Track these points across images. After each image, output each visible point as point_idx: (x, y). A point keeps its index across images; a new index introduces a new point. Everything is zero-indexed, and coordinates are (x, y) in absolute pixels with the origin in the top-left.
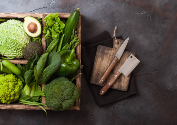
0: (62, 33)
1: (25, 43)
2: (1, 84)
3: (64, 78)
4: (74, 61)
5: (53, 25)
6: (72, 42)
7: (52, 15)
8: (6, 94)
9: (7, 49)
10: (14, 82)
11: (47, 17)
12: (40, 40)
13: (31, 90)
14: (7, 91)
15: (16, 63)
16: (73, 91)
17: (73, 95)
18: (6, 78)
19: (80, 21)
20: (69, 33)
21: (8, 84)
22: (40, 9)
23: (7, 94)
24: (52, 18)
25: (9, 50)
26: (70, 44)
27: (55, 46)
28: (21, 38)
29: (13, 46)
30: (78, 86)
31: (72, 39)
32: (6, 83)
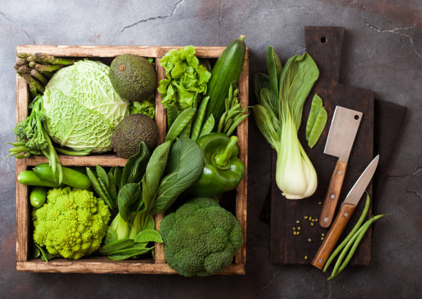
0: (204, 94)
1: (116, 118)
2: (60, 214)
3: (208, 201)
4: (231, 163)
5: (183, 74)
6: (226, 116)
7: (179, 50)
8: (71, 239)
9: (73, 131)
10: (91, 208)
11: (167, 55)
12: (150, 109)
13: (130, 229)
14: (74, 230)
16: (229, 232)
17: (229, 240)
18: (72, 200)
19: (246, 64)
20: (220, 95)
21: (77, 215)
22: (151, 20)
23: (74, 237)
24: (180, 59)
25: (78, 135)
27: (189, 123)
28: (106, 106)
29: (87, 126)
30: (240, 219)
31: (227, 109)
32: (72, 211)
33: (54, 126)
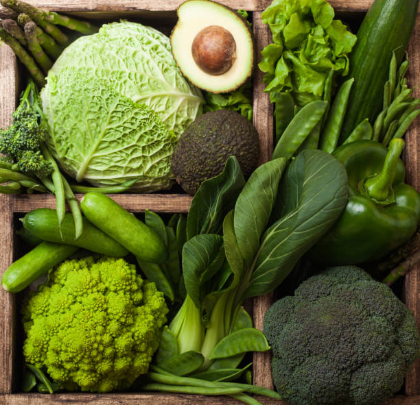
0: (345, 74)
1: (180, 120)
2: (74, 302)
3: (354, 272)
4: (398, 194)
5: (306, 36)
6: (385, 115)
8: (95, 346)
9: (102, 142)
10: (132, 292)
11: (274, 4)
12: (243, 108)
14: (100, 329)
15: (138, 208)
17: (396, 342)
20: (372, 75)
21: (106, 302)
24: (299, 11)
25: (111, 151)
26: (378, 123)
27: (313, 130)
28: (163, 96)
29: (128, 131)
31: (385, 103)
32: (96, 295)
33: (64, 137)
